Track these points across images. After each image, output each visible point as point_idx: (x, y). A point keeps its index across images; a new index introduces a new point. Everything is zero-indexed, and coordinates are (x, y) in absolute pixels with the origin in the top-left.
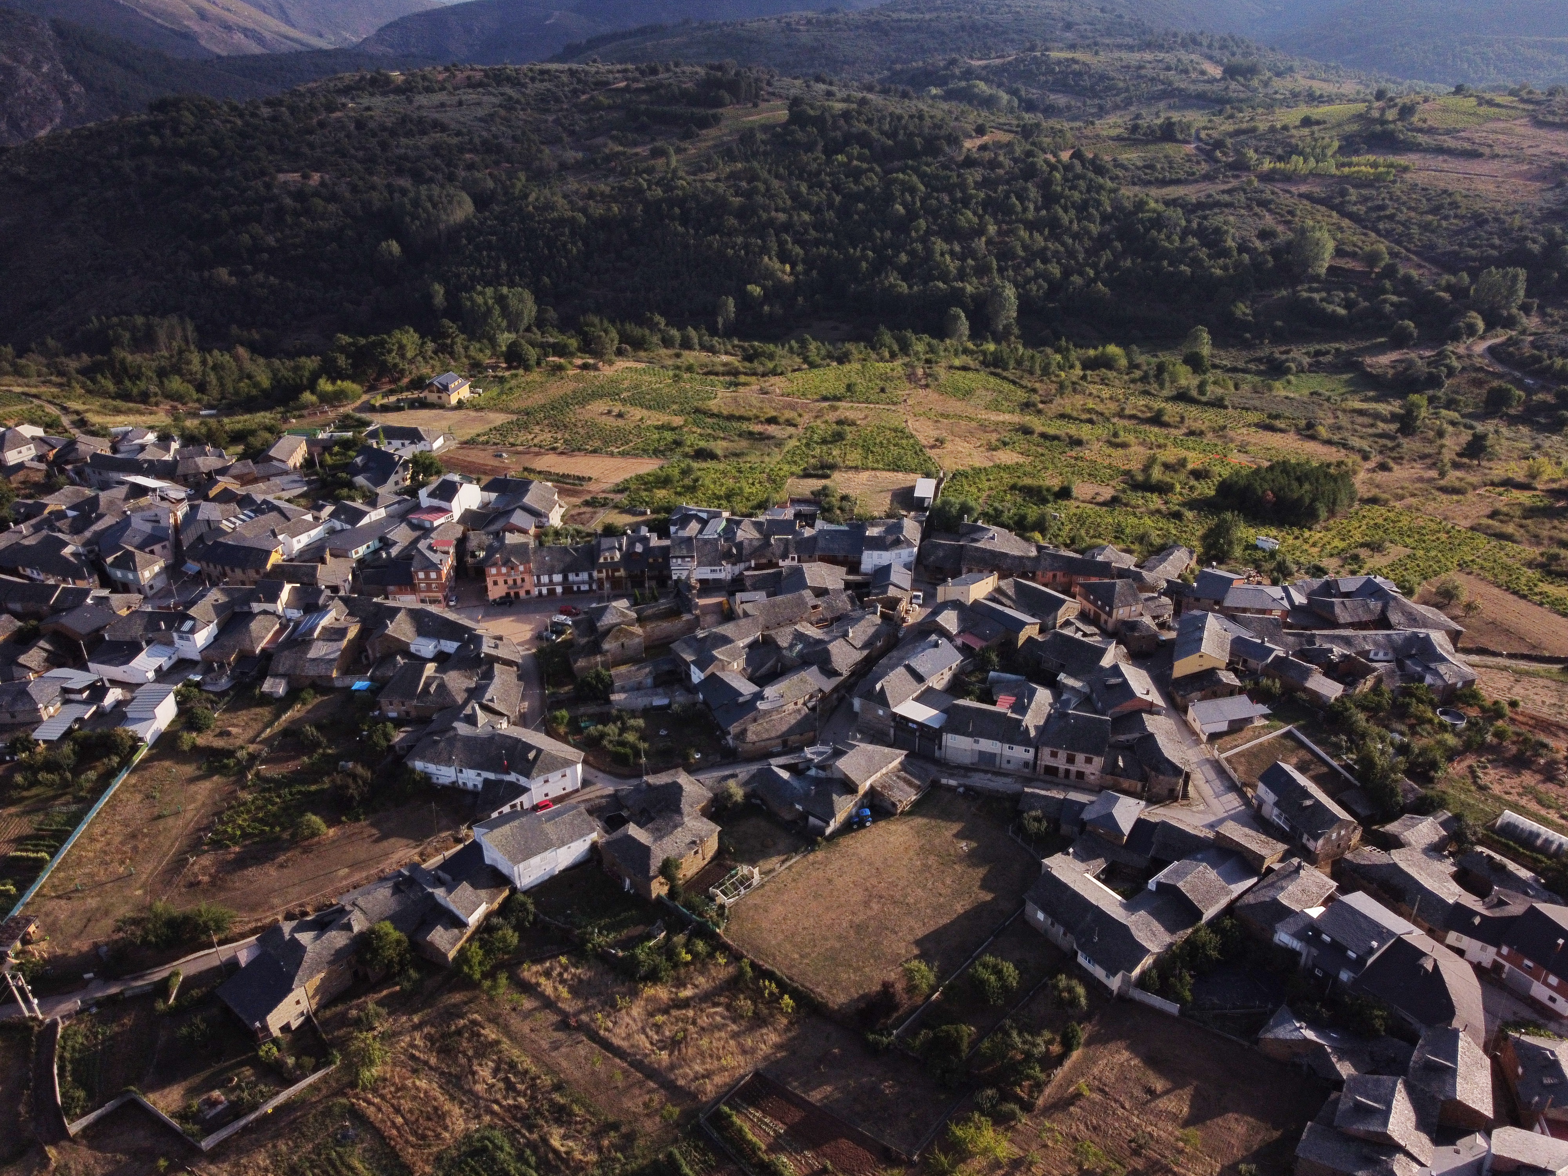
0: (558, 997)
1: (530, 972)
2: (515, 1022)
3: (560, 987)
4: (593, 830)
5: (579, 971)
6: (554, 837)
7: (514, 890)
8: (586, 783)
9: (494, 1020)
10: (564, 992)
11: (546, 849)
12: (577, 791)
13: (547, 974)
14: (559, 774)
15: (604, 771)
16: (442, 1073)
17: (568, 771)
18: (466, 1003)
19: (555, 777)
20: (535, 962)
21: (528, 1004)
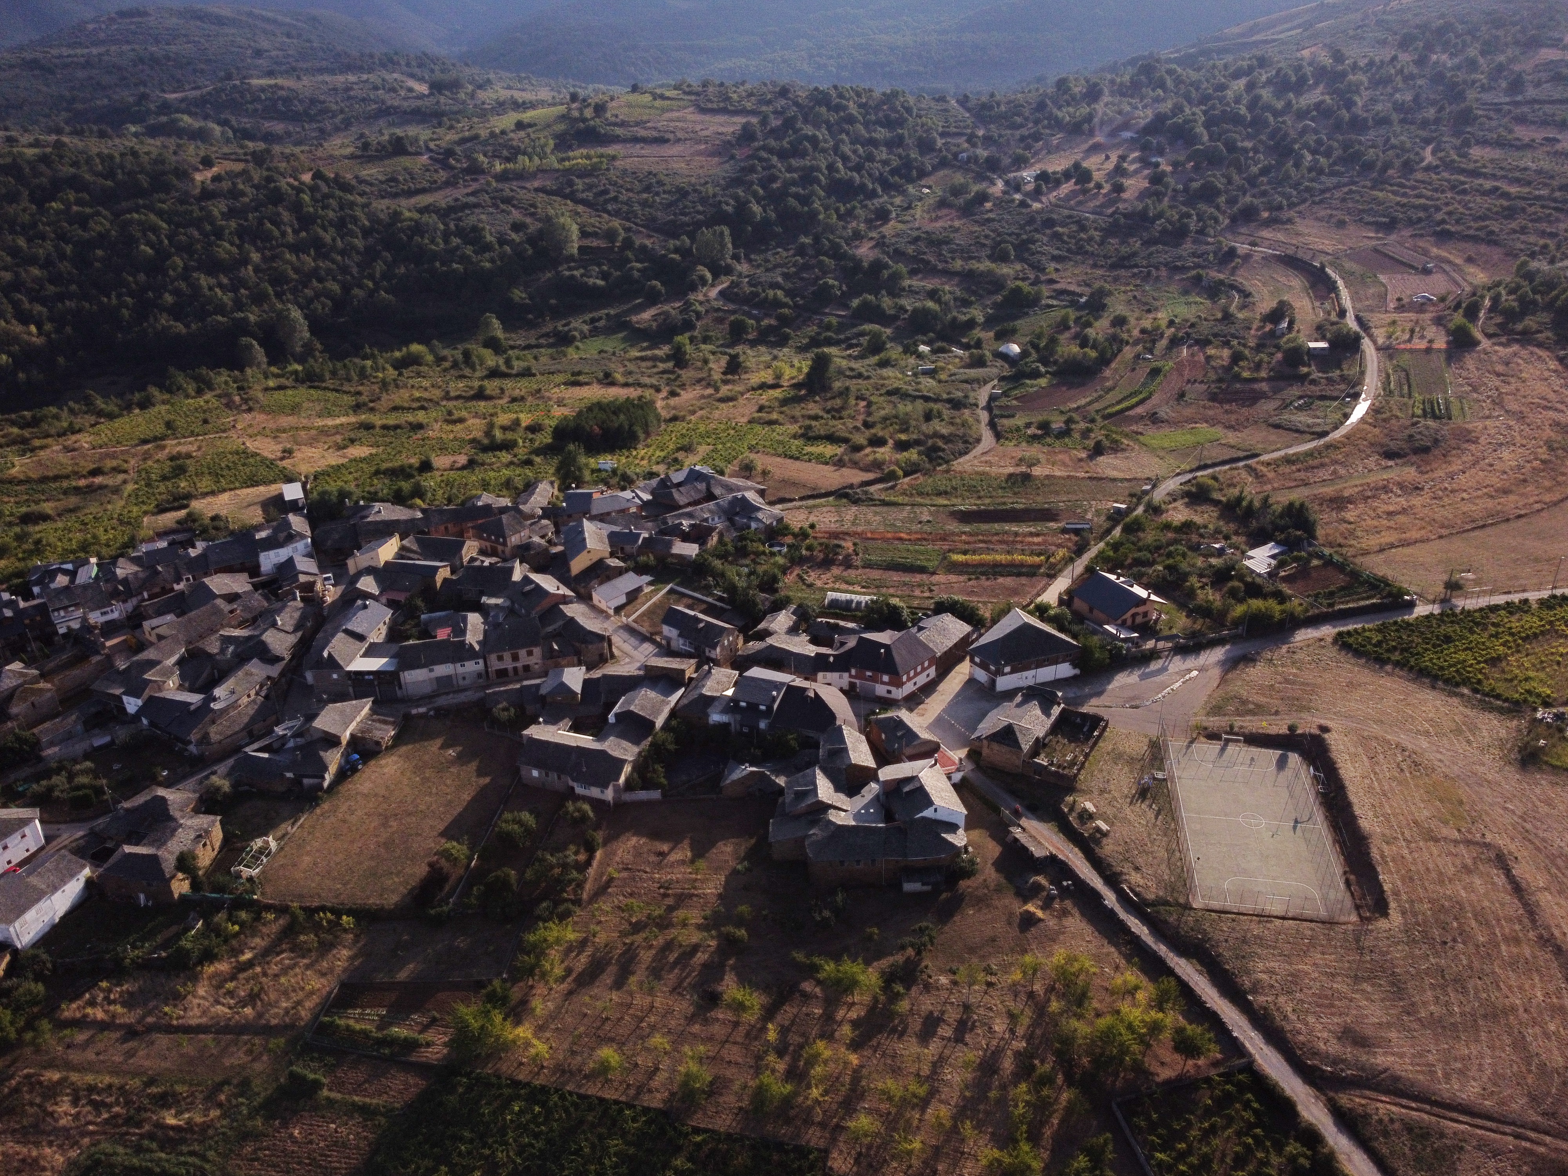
0: (114, 1016)
1: (70, 1010)
2: (75, 1056)
3: (112, 1008)
4: (83, 867)
5: (125, 988)
6: (43, 886)
7: (15, 952)
8: (49, 839)
9: (51, 1065)
10: (119, 1009)
11: (38, 900)
12: (42, 848)
13: (92, 1003)
14: (17, 836)
15: (65, 822)
17: (27, 830)
19: (13, 840)
20: (72, 1000)
21: (81, 1037)
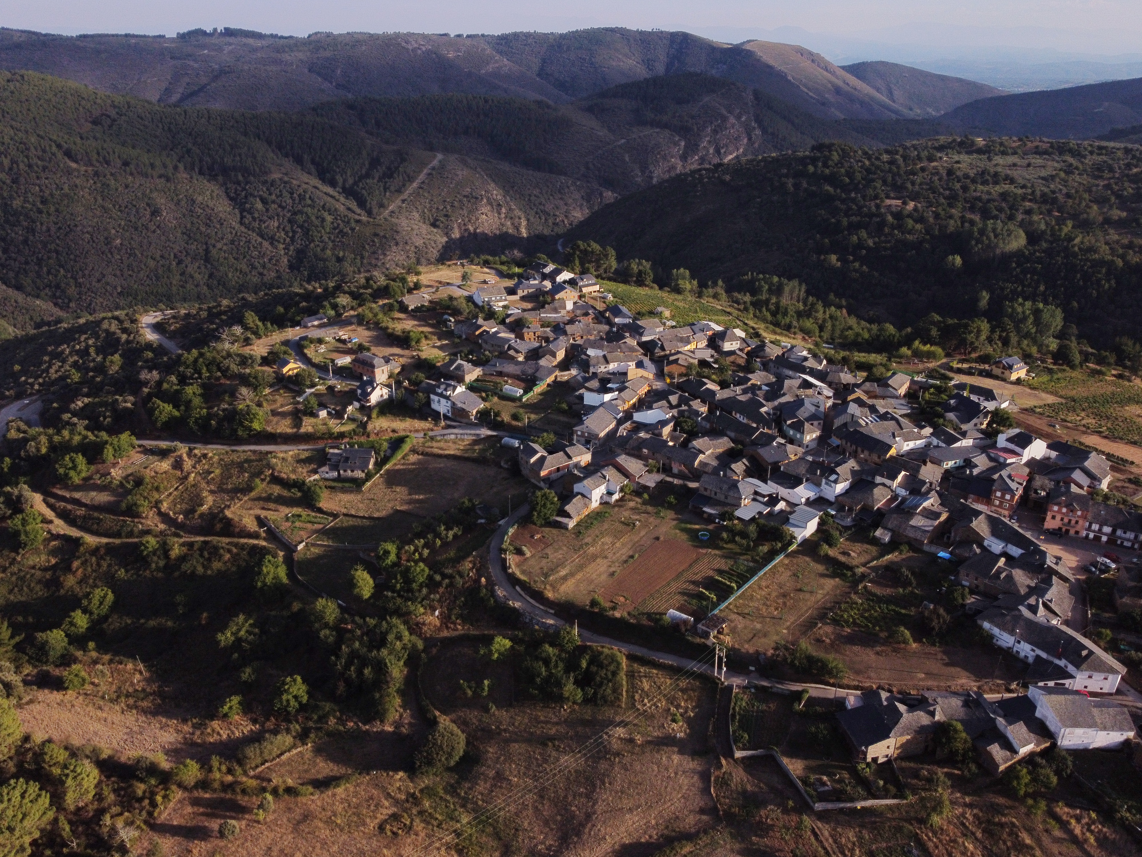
0: (1086, 840)
1: (1062, 810)
2: (1046, 840)
3: (1088, 834)
4: (1131, 730)
5: (1105, 830)
6: (1099, 721)
7: (1054, 745)
8: (1119, 692)
9: (1030, 831)
10: (1092, 840)
11: (1090, 727)
12: (1111, 694)
13: (1078, 819)
14: (1102, 676)
16: (985, 847)
17: (1111, 677)
18: (1007, 807)
19: (1098, 676)
20: (1067, 805)
21: (1057, 833)
